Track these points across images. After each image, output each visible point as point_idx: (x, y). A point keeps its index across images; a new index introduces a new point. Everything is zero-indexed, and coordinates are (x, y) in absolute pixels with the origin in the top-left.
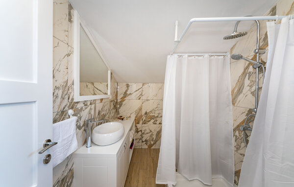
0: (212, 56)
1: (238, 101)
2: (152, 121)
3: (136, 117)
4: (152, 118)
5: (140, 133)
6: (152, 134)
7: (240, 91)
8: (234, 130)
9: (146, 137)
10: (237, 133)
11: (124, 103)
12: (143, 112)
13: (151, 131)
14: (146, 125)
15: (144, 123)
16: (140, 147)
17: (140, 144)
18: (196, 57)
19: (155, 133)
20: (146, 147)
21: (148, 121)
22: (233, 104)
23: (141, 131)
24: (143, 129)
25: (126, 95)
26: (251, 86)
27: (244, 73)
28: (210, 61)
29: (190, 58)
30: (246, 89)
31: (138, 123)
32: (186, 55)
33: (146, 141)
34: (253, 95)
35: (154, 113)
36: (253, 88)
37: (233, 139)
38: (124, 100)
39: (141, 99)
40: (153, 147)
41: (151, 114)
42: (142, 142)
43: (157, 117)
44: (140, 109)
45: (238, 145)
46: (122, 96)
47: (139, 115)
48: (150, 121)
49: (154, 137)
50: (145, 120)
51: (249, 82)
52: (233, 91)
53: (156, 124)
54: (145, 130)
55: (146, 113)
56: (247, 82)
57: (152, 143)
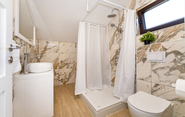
0: (101, 27)
1: (112, 48)
2: (66, 66)
3: (54, 64)
4: (66, 64)
5: (57, 75)
6: (66, 75)
7: (113, 43)
8: (111, 61)
9: (61, 77)
10: (112, 62)
11: (44, 55)
12: (60, 61)
13: (65, 73)
14: (61, 69)
15: (61, 68)
16: (58, 85)
17: (57, 82)
18: (94, 26)
19: (68, 74)
20: (62, 84)
21: (63, 67)
22: (110, 50)
23: (58, 74)
24: (60, 72)
25: (45, 49)
26: (117, 40)
27: (114, 35)
28: (100, 29)
29: (91, 26)
30: (115, 41)
31: (56, 69)
32: (90, 24)
33: (62, 80)
34: (118, 43)
35: (67, 61)
36: (118, 40)
37: (110, 65)
38: (45, 53)
39: (58, 52)
40: (67, 83)
41: (65, 62)
42: (59, 81)
43: (69, 63)
44: (57, 59)
45: (112, 67)
46: (43, 50)
47: (57, 63)
48: (64, 66)
49: (67, 76)
50: (61, 66)
51: (116, 38)
52: (110, 44)
53: (68, 68)
54: (61, 73)
55: (62, 62)
56: (115, 38)
57: (66, 80)
